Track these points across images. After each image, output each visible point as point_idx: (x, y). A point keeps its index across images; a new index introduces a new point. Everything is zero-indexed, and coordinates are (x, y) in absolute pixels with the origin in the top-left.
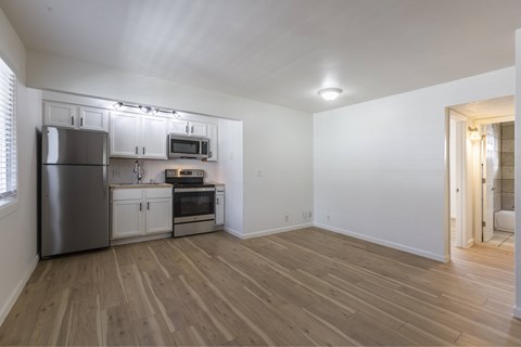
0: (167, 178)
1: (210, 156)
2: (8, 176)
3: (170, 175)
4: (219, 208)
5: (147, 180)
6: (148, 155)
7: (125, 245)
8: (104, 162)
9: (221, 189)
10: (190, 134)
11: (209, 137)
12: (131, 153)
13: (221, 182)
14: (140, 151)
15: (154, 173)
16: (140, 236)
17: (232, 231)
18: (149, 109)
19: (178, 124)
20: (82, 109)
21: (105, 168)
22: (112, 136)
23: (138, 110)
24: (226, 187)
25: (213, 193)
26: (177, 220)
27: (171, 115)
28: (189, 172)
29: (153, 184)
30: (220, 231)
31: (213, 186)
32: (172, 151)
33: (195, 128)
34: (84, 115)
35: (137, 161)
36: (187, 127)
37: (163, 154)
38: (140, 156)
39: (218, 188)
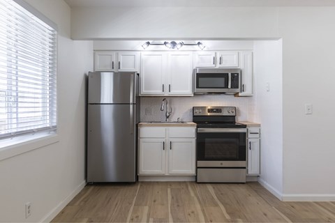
0: (194, 116)
1: (242, 90)
2: (51, 114)
3: (198, 113)
4: (252, 155)
5: (174, 118)
6: (174, 92)
7: (150, 183)
8: (131, 101)
9: (256, 130)
10: (218, 66)
11: (241, 67)
12: (157, 91)
13: (256, 121)
14: (167, 88)
15: (182, 111)
16: (163, 176)
17: (268, 185)
18: (174, 44)
19: (204, 56)
20: (120, 53)
21: (131, 106)
22: (143, 76)
23: (163, 47)
24: (262, 128)
25: (244, 134)
26: (202, 163)
27: (196, 47)
28: (219, 110)
29: (181, 123)
30: (254, 184)
31: (244, 126)
32: (198, 87)
33: (224, 58)
34: (121, 59)
35: (164, 98)
36: (214, 59)
37: (188, 91)
38: (166, 94)
39: (251, 129)
